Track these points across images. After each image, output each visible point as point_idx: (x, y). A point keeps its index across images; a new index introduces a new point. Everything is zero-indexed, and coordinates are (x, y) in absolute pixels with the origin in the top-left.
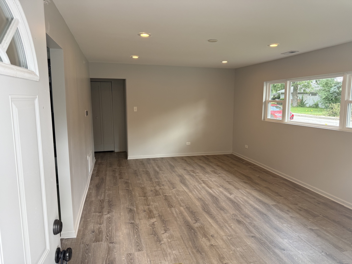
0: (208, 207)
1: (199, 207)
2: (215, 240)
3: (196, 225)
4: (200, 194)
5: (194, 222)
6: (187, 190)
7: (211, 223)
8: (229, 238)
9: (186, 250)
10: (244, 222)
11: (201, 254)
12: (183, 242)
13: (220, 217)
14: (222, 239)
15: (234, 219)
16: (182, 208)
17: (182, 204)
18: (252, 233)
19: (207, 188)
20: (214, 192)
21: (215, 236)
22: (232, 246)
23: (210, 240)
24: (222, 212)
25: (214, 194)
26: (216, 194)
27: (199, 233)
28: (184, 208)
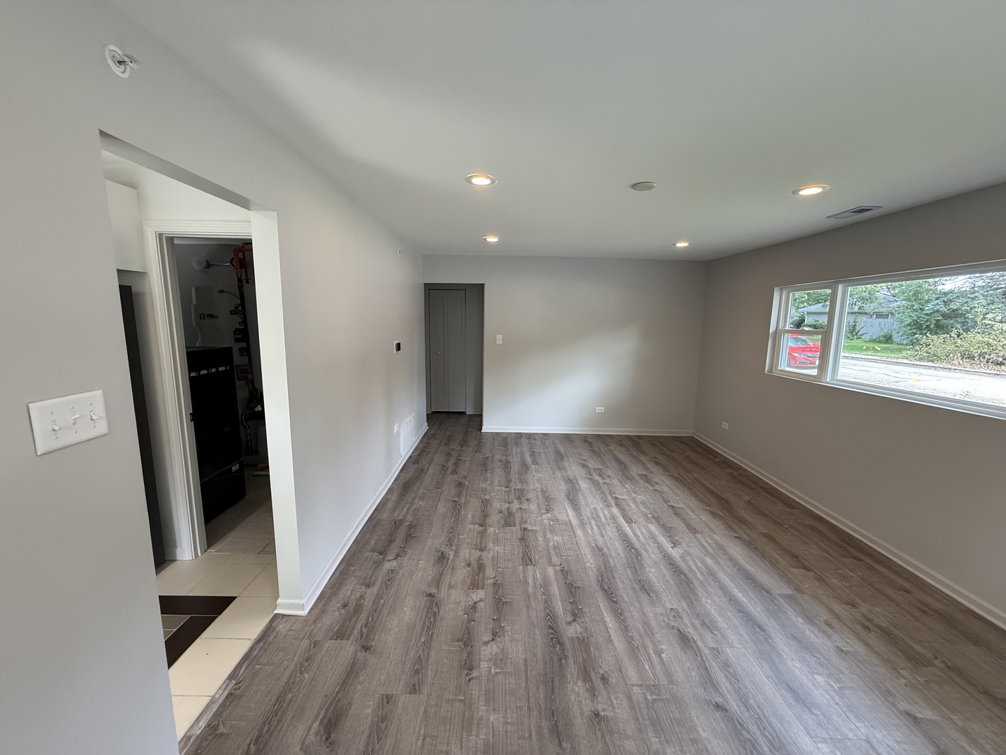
0: (614, 577)
1: (590, 573)
2: (609, 698)
3: (571, 631)
4: (602, 536)
5: (570, 619)
6: (574, 521)
7: (610, 631)
8: (649, 697)
9: (523, 716)
10: (700, 643)
11: (560, 746)
12: (524, 686)
13: (636, 615)
14: (629, 698)
15: (673, 627)
16: (550, 571)
17: (555, 560)
18: (717, 690)
19: (621, 520)
20: (636, 535)
21: (613, 680)
22: (653, 735)
23: (594, 695)
24: (644, 597)
25: (634, 539)
26: (639, 540)
27: (571, 660)
28: (555, 572)
